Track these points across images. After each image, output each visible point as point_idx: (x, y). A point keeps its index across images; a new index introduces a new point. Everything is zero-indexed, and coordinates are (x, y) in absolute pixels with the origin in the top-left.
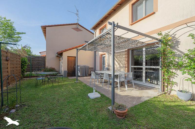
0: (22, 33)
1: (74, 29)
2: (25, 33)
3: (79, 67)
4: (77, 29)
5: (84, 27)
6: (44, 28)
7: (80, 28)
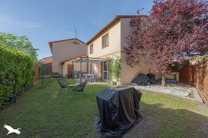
0: (37, 49)
1: (73, 43)
2: (39, 49)
3: (75, 72)
4: (76, 43)
5: (81, 41)
6: (51, 44)
7: (78, 41)
